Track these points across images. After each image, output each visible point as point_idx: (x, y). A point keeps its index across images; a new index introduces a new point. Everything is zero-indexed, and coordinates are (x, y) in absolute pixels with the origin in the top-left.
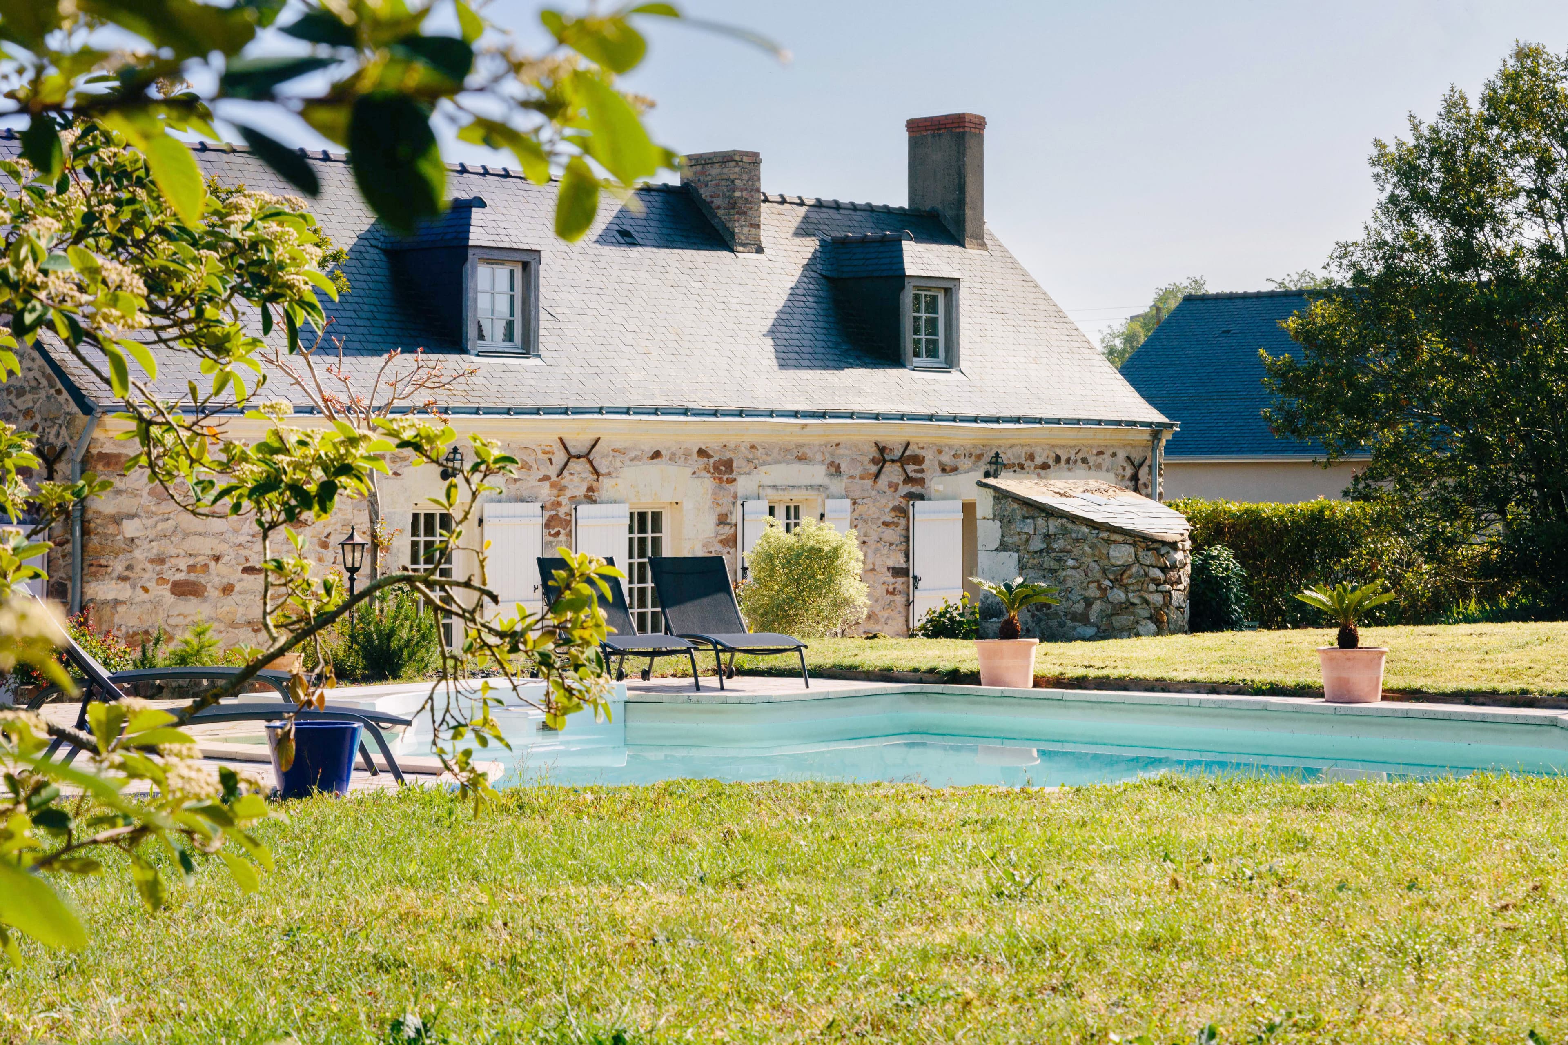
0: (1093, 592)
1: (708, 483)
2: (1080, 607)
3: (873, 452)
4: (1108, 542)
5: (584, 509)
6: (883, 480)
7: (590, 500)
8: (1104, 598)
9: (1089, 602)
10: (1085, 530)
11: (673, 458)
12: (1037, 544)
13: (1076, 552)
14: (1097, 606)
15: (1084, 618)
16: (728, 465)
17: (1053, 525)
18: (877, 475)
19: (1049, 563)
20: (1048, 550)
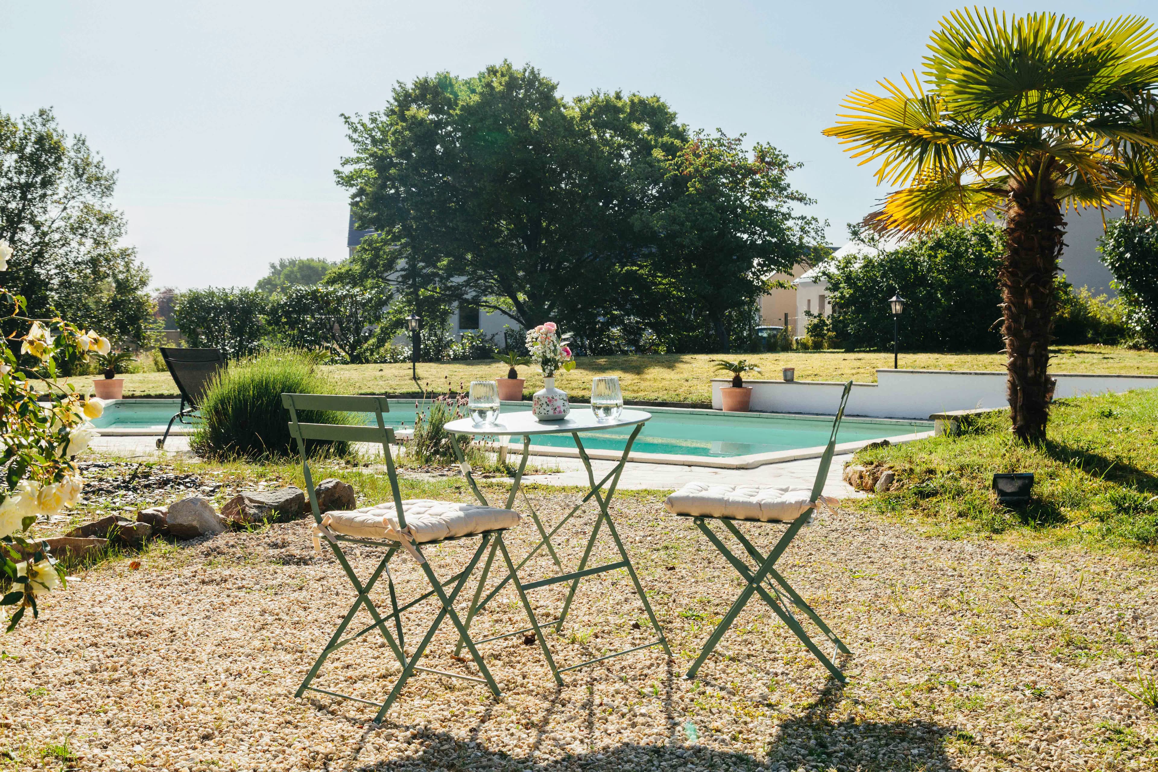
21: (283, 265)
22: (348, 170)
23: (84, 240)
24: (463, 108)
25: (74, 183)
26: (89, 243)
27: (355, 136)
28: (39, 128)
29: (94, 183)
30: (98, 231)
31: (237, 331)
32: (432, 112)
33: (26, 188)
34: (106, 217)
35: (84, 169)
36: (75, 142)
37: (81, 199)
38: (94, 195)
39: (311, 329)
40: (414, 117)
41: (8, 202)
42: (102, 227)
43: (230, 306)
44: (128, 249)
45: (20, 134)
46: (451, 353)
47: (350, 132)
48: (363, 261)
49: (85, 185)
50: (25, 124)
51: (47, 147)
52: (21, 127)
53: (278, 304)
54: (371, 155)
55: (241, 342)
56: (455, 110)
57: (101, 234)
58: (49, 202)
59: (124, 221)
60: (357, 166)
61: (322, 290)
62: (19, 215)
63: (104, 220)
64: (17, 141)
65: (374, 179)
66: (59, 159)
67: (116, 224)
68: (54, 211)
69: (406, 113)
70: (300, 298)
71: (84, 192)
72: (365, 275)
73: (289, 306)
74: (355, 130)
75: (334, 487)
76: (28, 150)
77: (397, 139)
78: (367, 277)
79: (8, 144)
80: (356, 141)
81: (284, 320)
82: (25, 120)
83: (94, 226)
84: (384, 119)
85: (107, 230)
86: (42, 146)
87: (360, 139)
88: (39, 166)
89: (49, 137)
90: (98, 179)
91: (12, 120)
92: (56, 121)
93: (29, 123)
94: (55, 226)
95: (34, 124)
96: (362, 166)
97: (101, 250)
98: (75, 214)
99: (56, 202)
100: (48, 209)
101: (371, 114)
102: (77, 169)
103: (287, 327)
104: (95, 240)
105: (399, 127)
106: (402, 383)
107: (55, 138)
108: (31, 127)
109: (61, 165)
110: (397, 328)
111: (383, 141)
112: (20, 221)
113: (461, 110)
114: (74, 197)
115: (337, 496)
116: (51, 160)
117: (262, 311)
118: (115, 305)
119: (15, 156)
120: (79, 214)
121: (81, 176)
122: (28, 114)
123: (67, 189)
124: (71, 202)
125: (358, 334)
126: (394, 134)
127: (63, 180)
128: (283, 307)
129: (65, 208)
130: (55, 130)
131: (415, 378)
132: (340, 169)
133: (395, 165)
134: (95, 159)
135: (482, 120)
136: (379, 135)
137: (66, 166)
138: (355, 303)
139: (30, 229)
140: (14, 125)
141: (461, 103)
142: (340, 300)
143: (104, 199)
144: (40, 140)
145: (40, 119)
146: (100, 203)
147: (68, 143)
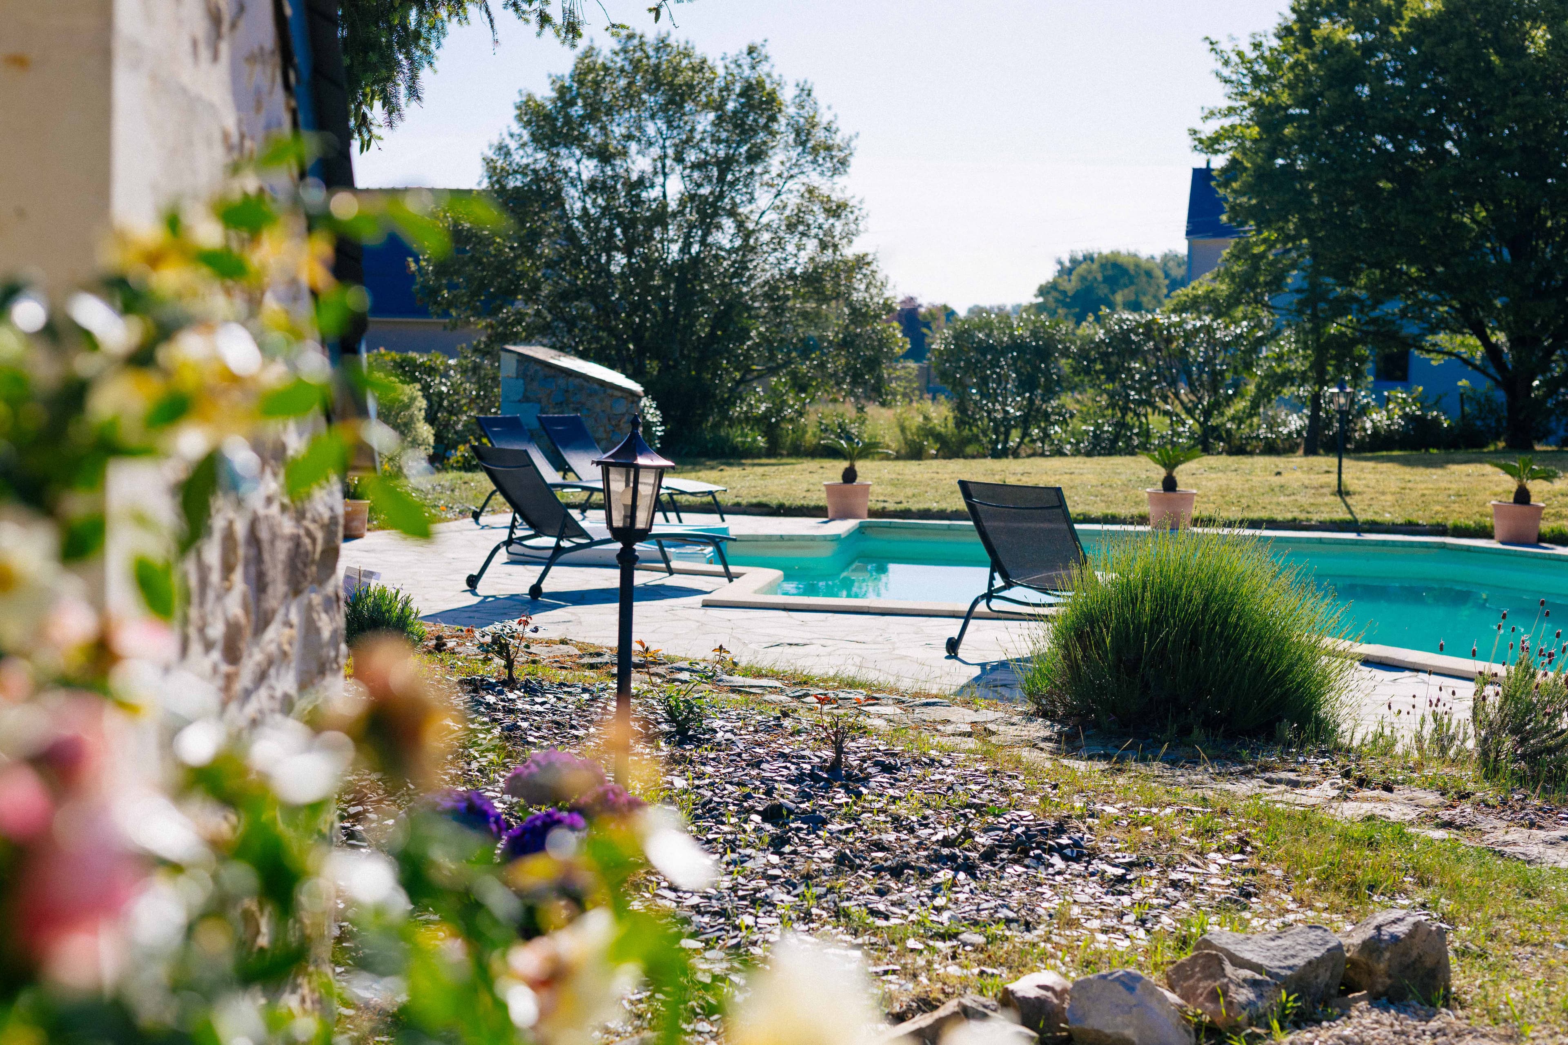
0: (601, 433)
4: (612, 396)
8: (608, 439)
10: (596, 386)
13: (589, 404)
21: (1073, 261)
22: (1209, 129)
23: (805, 240)
24: (1413, 23)
25: (794, 154)
26: (811, 245)
27: (1226, 72)
28: (747, 72)
29: (823, 153)
30: (826, 226)
31: (1027, 384)
32: (1357, 30)
33: (725, 165)
34: (838, 207)
35: (809, 134)
36: (797, 92)
37: (803, 178)
38: (822, 173)
39: (1140, 381)
40: (1327, 40)
41: (699, 186)
42: (831, 221)
43: (1018, 345)
44: (866, 255)
45: (719, 83)
46: (1368, 425)
47: (1219, 66)
48: (1233, 277)
49: (810, 158)
50: (726, 67)
51: (756, 102)
52: (721, 71)
53: (1092, 341)
54: (1252, 104)
55: (1031, 401)
56: (1398, 25)
57: (830, 232)
58: (757, 185)
59: (864, 212)
60: (1227, 122)
61: (1161, 320)
62: (713, 205)
63: (836, 210)
64: (716, 93)
65: (1255, 141)
66: (773, 119)
67: (852, 217)
68: (764, 198)
69: (1314, 32)
70: (1126, 334)
71: (808, 168)
72: (1234, 301)
73: (1108, 345)
74: (1226, 63)
75: (1411, 935)
76: (731, 106)
77: (1297, 76)
78: (1238, 302)
79: (703, 98)
80: (1227, 81)
81: (1099, 367)
82: (728, 62)
83: (821, 221)
84: (1275, 43)
85: (839, 226)
86: (750, 98)
87: (1234, 77)
88: (744, 132)
89: (760, 84)
90: (829, 148)
91: (710, 62)
92: (772, 61)
93: (733, 66)
94: (764, 220)
95: (739, 66)
96: (1235, 120)
97: (828, 256)
98: (793, 201)
99: (767, 184)
100: (756, 195)
101: (1253, 35)
102: (798, 134)
103: (1103, 377)
104: (821, 240)
105: (1302, 57)
106: (1320, 500)
107: (768, 87)
108: (735, 72)
109: (775, 126)
110: (1283, 385)
111: (1270, 80)
112: (715, 214)
113: (1409, 26)
114: (792, 176)
115: (1414, 953)
116: (762, 121)
117: (1065, 353)
118: (847, 343)
119: (712, 116)
120: (799, 201)
121: (803, 144)
122: (732, 53)
123: (782, 163)
124: (790, 183)
125: (1216, 392)
126: (1292, 68)
127: (777, 150)
128: (1098, 345)
129: (778, 194)
130: (769, 75)
131: (1342, 492)
132: (1199, 125)
133: (1291, 119)
134: (824, 118)
135: (1445, 42)
136: (1264, 70)
137: (783, 129)
138: (1212, 342)
139: (728, 224)
140: (712, 70)
141: (1408, 15)
142: (1189, 336)
143: (836, 178)
144: (749, 90)
145: (749, 59)
146: (829, 184)
147: (787, 95)
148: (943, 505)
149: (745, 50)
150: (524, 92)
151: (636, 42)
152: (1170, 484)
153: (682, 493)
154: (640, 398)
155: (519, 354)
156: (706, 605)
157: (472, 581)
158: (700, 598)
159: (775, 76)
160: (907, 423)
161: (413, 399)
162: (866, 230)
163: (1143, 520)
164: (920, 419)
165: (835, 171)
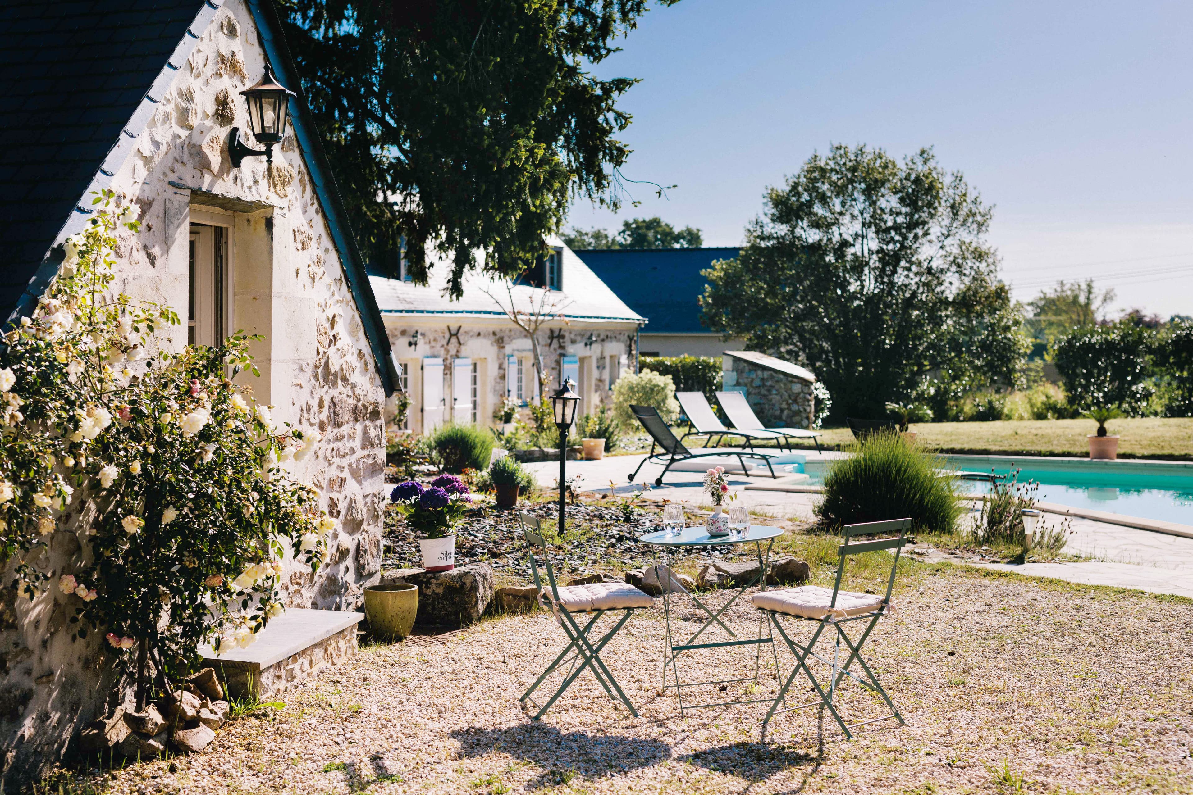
0: (784, 405)
1: (495, 348)
2: (778, 413)
3: (548, 332)
4: (792, 382)
5: (457, 361)
6: (553, 346)
7: (457, 357)
8: (789, 409)
9: (782, 410)
10: (781, 376)
11: (485, 336)
12: (757, 382)
13: (777, 387)
14: (786, 412)
15: (780, 418)
16: (502, 339)
17: (766, 374)
18: (550, 345)
19: (763, 391)
20: (764, 385)
28: (920, 167)
30: (975, 268)
36: (953, 178)
37: (957, 236)
38: (970, 232)
42: (977, 264)
45: (900, 175)
50: (906, 164)
52: (902, 167)
57: (978, 272)
58: (923, 242)
63: (979, 257)
66: (935, 197)
75: (787, 563)
82: (907, 161)
85: (983, 267)
89: (929, 175)
90: (974, 215)
91: (895, 162)
92: (936, 159)
93: (910, 163)
95: (915, 163)
98: (954, 251)
99: (931, 241)
100: (923, 249)
102: (953, 207)
103: (1175, 367)
108: (912, 167)
109: (937, 202)
114: (949, 235)
115: (789, 570)
117: (1148, 351)
122: (910, 155)
124: (949, 239)
129: (942, 247)
130: (934, 168)
134: (972, 195)
137: (943, 204)
140: (896, 166)
143: (981, 235)
144: (919, 179)
145: (921, 159)
146: (976, 239)
147: (947, 181)
148: (963, 447)
149: (919, 152)
150: (770, 187)
151: (842, 152)
152: (1102, 432)
153: (793, 437)
154: (811, 383)
155: (734, 357)
156: (747, 489)
157: (631, 477)
158: (743, 487)
159: (939, 170)
160: (1034, 401)
161: (666, 385)
162: (1001, 269)
163: (1087, 455)
164: (1044, 398)
165: (979, 231)
